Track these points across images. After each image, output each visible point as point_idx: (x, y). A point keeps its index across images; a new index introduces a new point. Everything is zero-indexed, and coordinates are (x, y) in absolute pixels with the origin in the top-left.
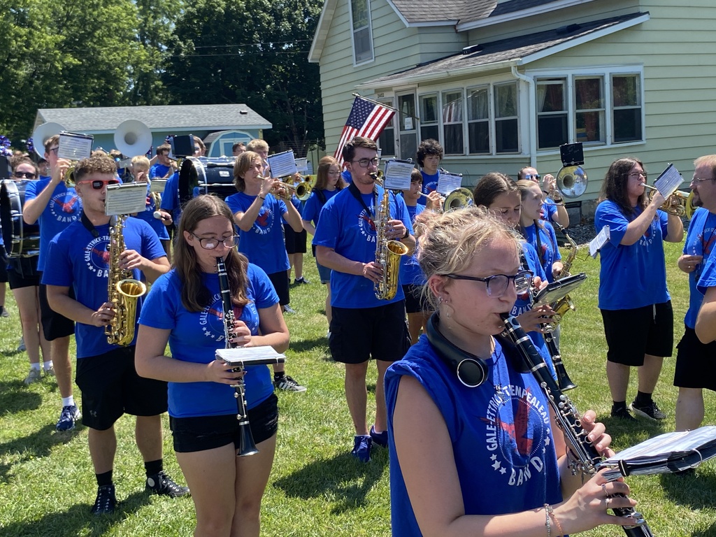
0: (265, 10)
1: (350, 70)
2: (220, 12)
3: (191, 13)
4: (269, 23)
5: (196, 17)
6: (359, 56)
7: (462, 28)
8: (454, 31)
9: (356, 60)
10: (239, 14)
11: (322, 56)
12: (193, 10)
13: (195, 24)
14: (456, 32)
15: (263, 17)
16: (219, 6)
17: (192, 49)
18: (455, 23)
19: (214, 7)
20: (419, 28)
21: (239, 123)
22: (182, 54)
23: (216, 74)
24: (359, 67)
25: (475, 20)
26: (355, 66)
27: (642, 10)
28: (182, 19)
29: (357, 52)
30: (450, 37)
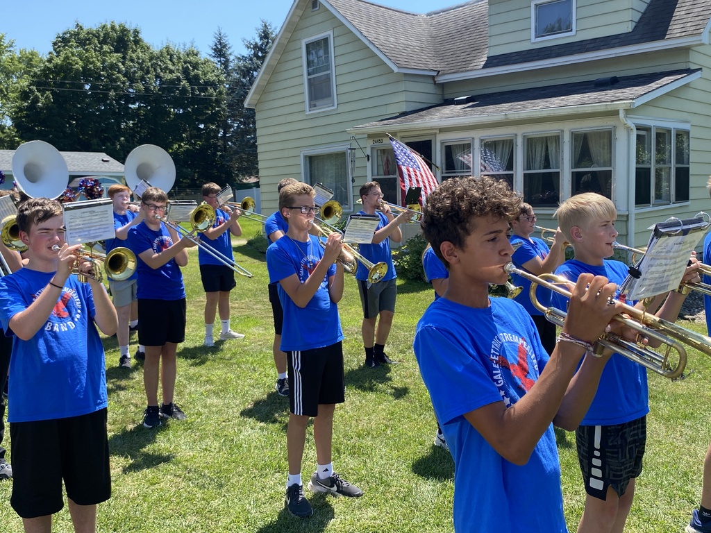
0: (119, 72)
1: (301, 117)
2: (77, 69)
3: (48, 68)
4: (124, 83)
5: (52, 72)
6: (313, 103)
7: (441, 79)
8: (432, 82)
9: (310, 107)
10: (96, 73)
11: (259, 102)
12: (51, 66)
13: (51, 79)
14: (435, 84)
15: (118, 78)
16: (77, 64)
17: (50, 100)
18: (435, 74)
19: (71, 64)
20: (405, 74)
21: (103, 169)
22: (40, 104)
23: (71, 125)
24: (312, 114)
25: (462, 72)
26: (308, 113)
27: (693, 67)
28: (39, 73)
29: (311, 99)
30: (429, 88)
